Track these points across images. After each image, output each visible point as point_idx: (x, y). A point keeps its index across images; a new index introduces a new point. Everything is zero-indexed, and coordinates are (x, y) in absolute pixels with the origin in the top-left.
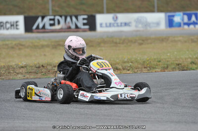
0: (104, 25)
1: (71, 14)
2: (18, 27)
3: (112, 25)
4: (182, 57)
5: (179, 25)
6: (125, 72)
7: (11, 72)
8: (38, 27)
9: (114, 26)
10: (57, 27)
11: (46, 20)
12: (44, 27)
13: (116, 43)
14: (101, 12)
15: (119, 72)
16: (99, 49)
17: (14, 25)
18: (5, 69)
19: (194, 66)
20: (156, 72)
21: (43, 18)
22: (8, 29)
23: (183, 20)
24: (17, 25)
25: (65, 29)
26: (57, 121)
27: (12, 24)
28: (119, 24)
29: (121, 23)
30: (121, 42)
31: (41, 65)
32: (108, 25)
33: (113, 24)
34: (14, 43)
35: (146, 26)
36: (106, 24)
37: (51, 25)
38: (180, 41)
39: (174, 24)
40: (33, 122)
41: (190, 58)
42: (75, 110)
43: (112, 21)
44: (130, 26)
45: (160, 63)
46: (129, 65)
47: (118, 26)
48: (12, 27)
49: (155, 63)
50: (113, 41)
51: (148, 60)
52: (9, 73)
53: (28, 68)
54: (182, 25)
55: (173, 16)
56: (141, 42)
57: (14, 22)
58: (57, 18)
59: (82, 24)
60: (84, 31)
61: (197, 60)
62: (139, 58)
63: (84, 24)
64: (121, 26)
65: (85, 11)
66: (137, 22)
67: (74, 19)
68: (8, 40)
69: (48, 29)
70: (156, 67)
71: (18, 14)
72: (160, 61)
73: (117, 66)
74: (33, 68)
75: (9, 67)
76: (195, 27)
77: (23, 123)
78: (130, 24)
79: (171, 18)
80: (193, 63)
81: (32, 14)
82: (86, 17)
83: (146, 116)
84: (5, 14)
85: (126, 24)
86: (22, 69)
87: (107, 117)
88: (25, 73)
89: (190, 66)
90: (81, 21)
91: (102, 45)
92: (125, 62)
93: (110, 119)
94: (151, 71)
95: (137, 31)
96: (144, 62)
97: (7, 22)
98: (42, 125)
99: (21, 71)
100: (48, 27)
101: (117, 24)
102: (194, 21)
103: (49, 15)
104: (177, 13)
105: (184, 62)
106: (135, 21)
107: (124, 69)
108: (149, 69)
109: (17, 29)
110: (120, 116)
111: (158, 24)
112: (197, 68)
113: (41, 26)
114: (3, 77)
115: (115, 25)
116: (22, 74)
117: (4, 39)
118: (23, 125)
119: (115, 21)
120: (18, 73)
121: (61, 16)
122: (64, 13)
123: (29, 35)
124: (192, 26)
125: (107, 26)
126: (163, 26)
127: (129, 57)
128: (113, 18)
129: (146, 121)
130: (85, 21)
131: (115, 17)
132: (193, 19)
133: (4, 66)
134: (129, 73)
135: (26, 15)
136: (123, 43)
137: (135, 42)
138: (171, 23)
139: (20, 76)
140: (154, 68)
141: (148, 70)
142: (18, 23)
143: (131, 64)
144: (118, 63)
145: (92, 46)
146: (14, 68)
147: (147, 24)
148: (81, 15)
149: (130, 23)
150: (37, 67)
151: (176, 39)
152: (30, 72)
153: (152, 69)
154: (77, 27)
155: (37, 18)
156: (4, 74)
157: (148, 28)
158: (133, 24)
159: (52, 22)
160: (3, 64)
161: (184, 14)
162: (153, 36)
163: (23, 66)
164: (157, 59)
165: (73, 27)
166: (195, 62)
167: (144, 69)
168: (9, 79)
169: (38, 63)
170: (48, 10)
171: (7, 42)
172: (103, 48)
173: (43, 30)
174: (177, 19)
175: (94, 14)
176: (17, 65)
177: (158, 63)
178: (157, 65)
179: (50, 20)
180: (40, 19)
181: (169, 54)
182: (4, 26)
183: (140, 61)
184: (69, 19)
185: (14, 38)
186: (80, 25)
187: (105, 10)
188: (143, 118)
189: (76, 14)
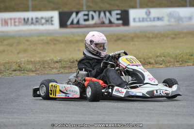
0: (137, 20)
1: (104, 9)
2: (53, 22)
3: (144, 20)
6: (157, 66)
7: (47, 67)
8: (72, 23)
9: (147, 21)
10: (91, 22)
11: (81, 15)
12: (78, 22)
13: (149, 38)
14: (134, 7)
15: (151, 66)
16: (132, 43)
17: (49, 21)
18: (40, 64)
20: (188, 66)
21: (77, 13)
22: (43, 24)
24: (52, 21)
25: (99, 24)
26: (91, 115)
27: (47, 19)
28: (152, 19)
29: (154, 18)
30: (154, 36)
31: (75, 60)
32: (141, 20)
33: (146, 19)
34: (49, 38)
36: (139, 19)
37: (85, 20)
40: (68, 115)
43: (145, 16)
45: (193, 57)
46: (162, 59)
47: (151, 21)
48: (47, 23)
49: (187, 57)
50: (146, 36)
51: (180, 54)
52: (44, 68)
53: (62, 63)
56: (173, 36)
57: (49, 18)
58: (91, 13)
59: (116, 19)
60: (118, 25)
62: (171, 53)
63: (118, 19)
64: (154, 20)
65: (118, 6)
66: (169, 17)
67: (108, 14)
68: (43, 36)
69: (82, 25)
70: (189, 61)
71: (53, 9)
72: (192, 55)
73: (150, 60)
74: (68, 63)
75: (43, 62)
77: (57, 117)
78: (163, 19)
81: (66, 9)
82: (119, 12)
83: (178, 110)
84: (40, 10)
85: (159, 19)
86: (57, 64)
87: (140, 111)
88: (60, 67)
90: (114, 16)
91: (135, 39)
92: (157, 57)
93: (143, 112)
94: (183, 65)
95: (170, 25)
96: (176, 56)
97: (42, 18)
98: (76, 119)
99: (55, 66)
100: (82, 22)
101: (150, 18)
103: (83, 11)
106: (167, 16)
107: (156, 63)
108: (181, 62)
109: (52, 24)
110: (153, 110)
111: (190, 18)
113: (75, 21)
114: (38, 72)
115: (148, 20)
116: (56, 69)
117: (40, 34)
118: (57, 119)
119: (148, 15)
120: (52, 68)
121: (95, 12)
122: (99, 9)
123: (64, 30)
125: (140, 21)
127: (162, 51)
128: (146, 13)
129: (178, 114)
130: (119, 16)
131: (148, 12)
133: (39, 61)
134: (162, 68)
135: (61, 10)
136: (155, 38)
137: (168, 37)
139: (54, 70)
140: (186, 62)
141: (181, 64)
142: (53, 19)
143: (163, 58)
144: (151, 58)
145: (125, 41)
146: (49, 63)
147: (179, 19)
148: (114, 10)
149: (163, 17)
150: (71, 62)
152: (64, 67)
153: (184, 63)
154: (110, 22)
155: (71, 13)
156: (39, 68)
158: (166, 19)
159: (86, 17)
160: (38, 59)
162: (185, 31)
163: (58, 61)
164: (190, 53)
165: (107, 22)
167: (176, 63)
168: (44, 74)
169: (73, 58)
170: (82, 5)
171: (42, 38)
172: (136, 43)
173: (77, 26)
175: (127, 9)
176: (52, 60)
177: (190, 57)
178: (189, 59)
179: (85, 15)
180: (74, 15)
182: (39, 21)
183: (173, 55)
184: (102, 14)
185: (49, 33)
186: (114, 20)
187: (138, 5)
188: (176, 111)
189: (109, 9)
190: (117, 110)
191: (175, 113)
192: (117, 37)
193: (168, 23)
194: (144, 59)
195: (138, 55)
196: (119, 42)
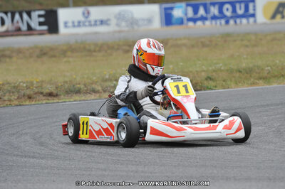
0: (70, 24)
1: (20, 9)
3: (81, 24)
4: (191, 69)
5: (181, 22)
9: (84, 25)
13: (89, 51)
14: (65, 5)
15: (98, 95)
16: (65, 59)
19: (211, 84)
23: (186, 14)
25: (12, 31)
28: (93, 23)
29: (96, 21)
30: (97, 49)
32: (76, 24)
33: (84, 22)
35: (132, 24)
36: (73, 23)
38: (184, 45)
39: (174, 20)
41: (204, 71)
42: (32, 160)
43: (82, 19)
44: (108, 24)
46: (112, 85)
47: (90, 25)
50: (84, 48)
54: (185, 21)
55: (172, 9)
56: (127, 48)
58: (1, 15)
59: (38, 24)
60: (41, 33)
61: (214, 74)
63: (41, 24)
64: (95, 25)
65: (41, 4)
66: (118, 19)
67: (25, 16)
73: (93, 86)
76: (204, 24)
78: (108, 22)
79: (169, 11)
80: (209, 78)
82: (42, 13)
83: (146, 169)
85: (102, 22)
87: (84, 172)
89: (206, 83)
90: (35, 20)
91: (69, 53)
92: (106, 80)
93: (90, 175)
95: (120, 32)
101: (90, 22)
102: (202, 16)
104: (178, 4)
105: (195, 77)
106: (115, 17)
107: (105, 91)
110: (105, 170)
111: (150, 21)
112: (216, 87)
115: (87, 24)
119: (87, 17)
121: (6, 13)
122: (10, 8)
124: (199, 23)
125: (74, 26)
126: (157, 24)
127: (112, 72)
128: (84, 14)
130: (42, 20)
131: (86, 12)
132: (202, 11)
136: (99, 51)
137: (118, 49)
138: (168, 19)
145: (54, 56)
147: (133, 22)
148: (35, 11)
149: (108, 20)
151: (179, 42)
154: (29, 28)
157: (136, 27)
158: (114, 22)
161: (188, 5)
165: (24, 28)
166: (213, 77)
172: (71, 59)
174: (178, 12)
175: (54, 8)
181: (171, 66)
184: (17, 16)
186: (34, 24)
187: (71, 2)
188: (143, 172)
189: (27, 9)
190: (46, 171)
191: (142, 174)
192: (41, 51)
193: (117, 29)
194: (85, 85)
195: (75, 79)
196: (45, 58)
